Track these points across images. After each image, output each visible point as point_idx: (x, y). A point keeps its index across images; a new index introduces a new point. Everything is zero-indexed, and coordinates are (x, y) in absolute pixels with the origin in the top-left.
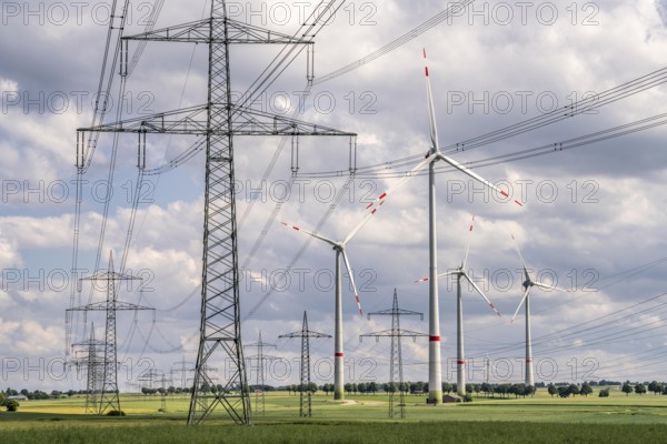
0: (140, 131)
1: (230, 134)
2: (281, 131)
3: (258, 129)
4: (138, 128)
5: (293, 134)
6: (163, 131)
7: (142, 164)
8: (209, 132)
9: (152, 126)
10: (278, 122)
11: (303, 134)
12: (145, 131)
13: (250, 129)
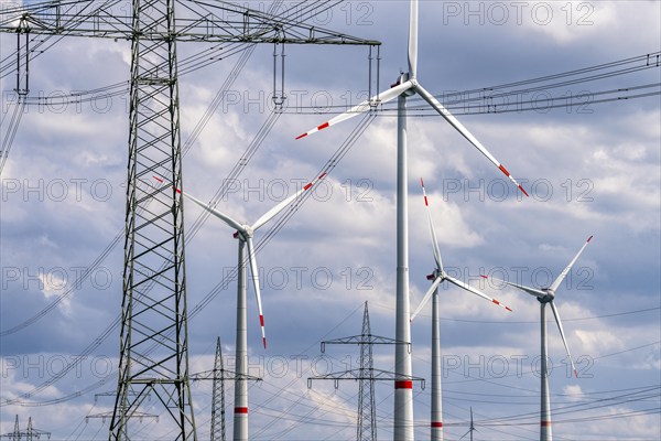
0: (18, 30)
1: (170, 39)
2: (257, 36)
3: (218, 31)
4: (16, 24)
5: (275, 41)
6: (59, 30)
7: (23, 86)
8: (136, 36)
9: (39, 22)
10: (251, 20)
11: (290, 42)
12: (28, 31)
13: (203, 31)
